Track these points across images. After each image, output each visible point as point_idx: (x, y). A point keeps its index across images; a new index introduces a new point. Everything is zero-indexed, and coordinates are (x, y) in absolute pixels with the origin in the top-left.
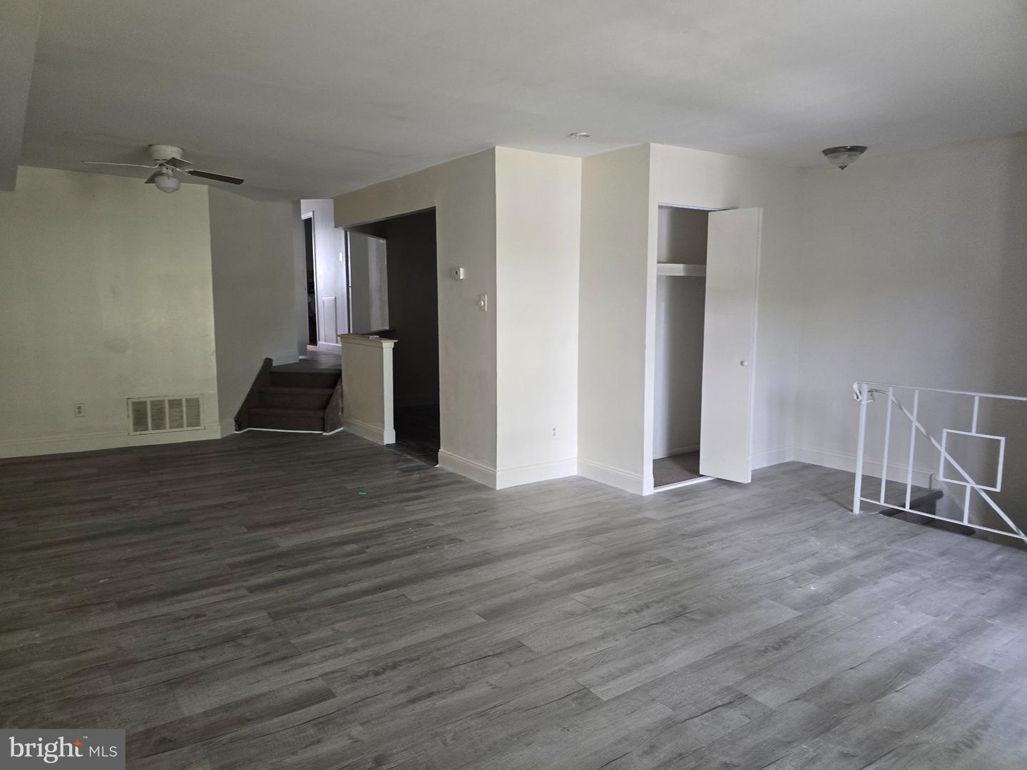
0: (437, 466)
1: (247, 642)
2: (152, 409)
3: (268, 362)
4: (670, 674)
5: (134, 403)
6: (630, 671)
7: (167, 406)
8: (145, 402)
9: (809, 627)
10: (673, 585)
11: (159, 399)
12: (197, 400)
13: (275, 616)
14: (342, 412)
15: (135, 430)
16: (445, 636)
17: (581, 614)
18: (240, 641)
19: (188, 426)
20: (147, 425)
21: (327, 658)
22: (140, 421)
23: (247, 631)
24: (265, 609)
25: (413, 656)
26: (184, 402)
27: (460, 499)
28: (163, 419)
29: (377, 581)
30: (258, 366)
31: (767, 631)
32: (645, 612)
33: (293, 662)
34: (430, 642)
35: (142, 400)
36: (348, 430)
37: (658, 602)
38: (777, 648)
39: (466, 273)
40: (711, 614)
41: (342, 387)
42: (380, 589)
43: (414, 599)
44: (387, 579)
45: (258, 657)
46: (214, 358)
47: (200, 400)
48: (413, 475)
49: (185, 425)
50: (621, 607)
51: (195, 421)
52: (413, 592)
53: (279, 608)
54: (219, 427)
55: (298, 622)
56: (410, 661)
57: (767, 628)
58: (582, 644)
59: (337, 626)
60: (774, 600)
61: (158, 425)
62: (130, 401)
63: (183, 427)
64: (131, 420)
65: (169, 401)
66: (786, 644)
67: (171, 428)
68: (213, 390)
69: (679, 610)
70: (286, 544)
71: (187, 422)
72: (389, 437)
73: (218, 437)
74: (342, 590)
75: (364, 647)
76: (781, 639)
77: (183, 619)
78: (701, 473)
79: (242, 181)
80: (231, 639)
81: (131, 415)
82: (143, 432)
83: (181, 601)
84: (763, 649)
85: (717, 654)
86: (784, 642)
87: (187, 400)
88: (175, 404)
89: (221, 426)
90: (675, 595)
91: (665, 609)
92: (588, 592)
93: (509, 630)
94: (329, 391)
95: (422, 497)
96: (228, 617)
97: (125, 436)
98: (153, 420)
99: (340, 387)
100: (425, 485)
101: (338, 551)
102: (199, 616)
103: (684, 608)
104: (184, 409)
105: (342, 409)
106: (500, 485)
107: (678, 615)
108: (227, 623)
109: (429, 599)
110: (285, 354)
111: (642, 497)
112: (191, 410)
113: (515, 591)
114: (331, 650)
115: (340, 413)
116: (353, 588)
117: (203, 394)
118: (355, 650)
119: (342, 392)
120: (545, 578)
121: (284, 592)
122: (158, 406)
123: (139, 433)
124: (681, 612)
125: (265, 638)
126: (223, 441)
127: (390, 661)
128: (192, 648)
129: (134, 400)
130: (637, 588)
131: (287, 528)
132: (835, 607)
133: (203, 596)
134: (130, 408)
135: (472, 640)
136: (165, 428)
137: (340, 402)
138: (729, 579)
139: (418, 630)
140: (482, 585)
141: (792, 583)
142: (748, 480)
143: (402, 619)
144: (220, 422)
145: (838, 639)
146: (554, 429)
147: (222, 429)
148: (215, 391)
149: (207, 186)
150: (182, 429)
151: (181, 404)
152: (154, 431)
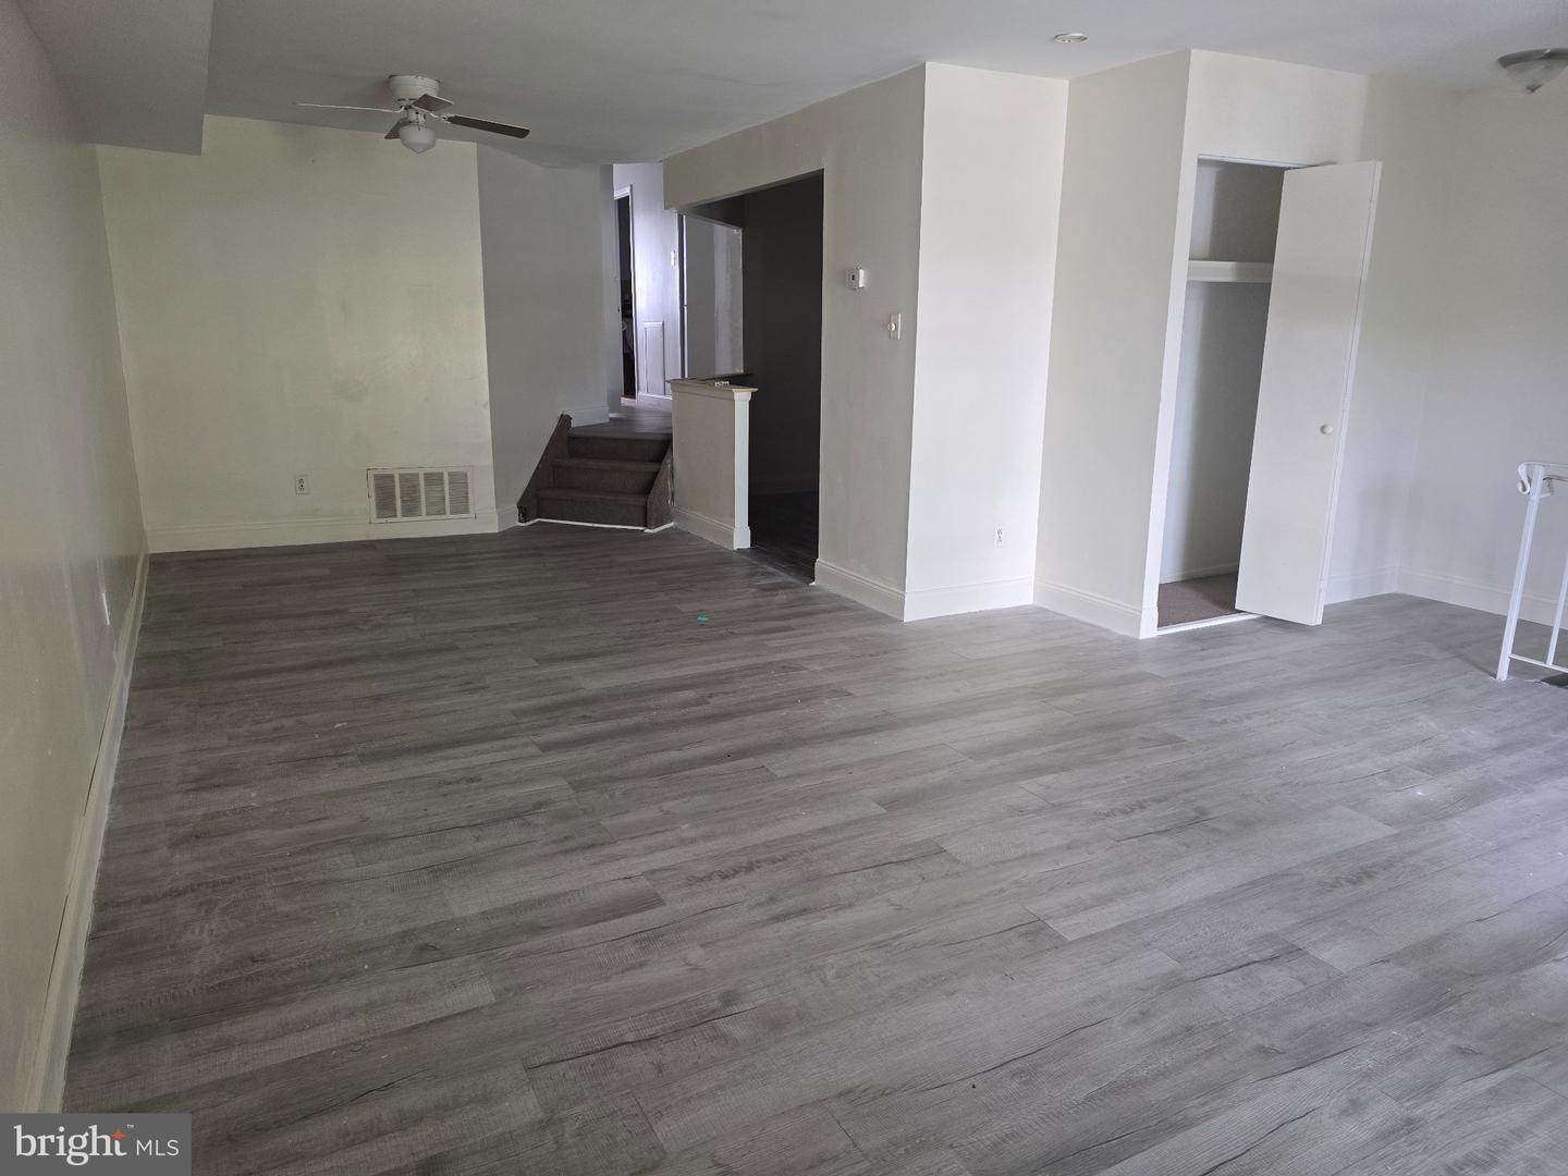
0: (813, 583)
1: (540, 820)
2: (401, 487)
3: (565, 420)
4: (1177, 908)
5: (377, 477)
6: (1111, 900)
7: (422, 482)
8: (392, 477)
9: (1411, 853)
10: (1185, 776)
11: (411, 471)
12: (465, 475)
13: (578, 786)
14: (673, 499)
15: (379, 517)
16: (824, 830)
17: (1033, 812)
18: (530, 818)
19: (451, 513)
20: (395, 510)
21: (651, 850)
22: (385, 505)
23: (540, 805)
24: (565, 776)
25: (777, 855)
26: (446, 477)
27: (846, 634)
28: (417, 500)
29: (725, 744)
30: (551, 426)
31: (1339, 855)
32: (1138, 815)
33: (606, 850)
34: (802, 836)
35: (388, 472)
36: (681, 526)
37: (1159, 801)
38: (1355, 881)
39: (869, 278)
40: (1245, 824)
41: (672, 460)
42: (729, 756)
43: (779, 773)
44: (739, 742)
45: (555, 842)
46: (487, 413)
47: (469, 475)
48: (775, 596)
49: (448, 509)
50: (1100, 805)
51: (461, 505)
52: (779, 764)
53: (583, 776)
54: (496, 516)
55: (611, 797)
56: (774, 861)
57: (1341, 850)
58: (1037, 856)
59: (667, 806)
60: (1353, 807)
61: (411, 509)
62: (371, 474)
63: (445, 514)
64: (371, 504)
65: (425, 474)
66: (1369, 876)
67: (428, 514)
68: (486, 460)
69: (1193, 814)
70: (592, 686)
71: (452, 507)
72: (742, 538)
73: (493, 528)
74: (674, 755)
75: (707, 837)
76: (1362, 869)
77: (450, 783)
78: (1237, 607)
79: (528, 131)
80: (517, 814)
81: (373, 494)
82: (390, 520)
83: (448, 758)
84: (1330, 881)
85: (1253, 884)
86: (1367, 873)
87: (450, 474)
88: (434, 479)
89: (499, 514)
90: (1187, 791)
91: (1171, 811)
92: (1047, 779)
93: (922, 828)
94: (653, 467)
95: (791, 628)
96: (513, 784)
97: (364, 524)
98: (402, 501)
99: (669, 461)
100: (794, 610)
101: (667, 699)
102: (471, 780)
103: (1202, 811)
104: (447, 488)
105: (673, 493)
106: (909, 616)
107: (1193, 822)
108: (510, 792)
109: (801, 775)
110: (590, 410)
111: (1135, 642)
112: (454, 489)
113: (931, 771)
114: (660, 838)
115: (669, 501)
116: (690, 753)
117: (473, 466)
118: (693, 841)
119: (672, 468)
120: (976, 754)
121: (590, 753)
122: (409, 481)
123: (384, 520)
124: (1196, 818)
125: (564, 817)
126: (502, 535)
127: (743, 860)
128: (463, 824)
129: (377, 472)
130: (1127, 777)
131: (594, 663)
132: (1455, 825)
133: (477, 753)
134: (371, 480)
135: (866, 838)
136: (420, 515)
137: (668, 483)
138: (1279, 772)
139: (785, 818)
140: (882, 760)
141: (1384, 783)
142: (1316, 619)
143: (761, 800)
144: (497, 507)
145: (1459, 875)
146: (1000, 532)
147: (500, 518)
148: (489, 461)
149: (475, 144)
150: (444, 517)
151: (442, 479)
152: (406, 519)
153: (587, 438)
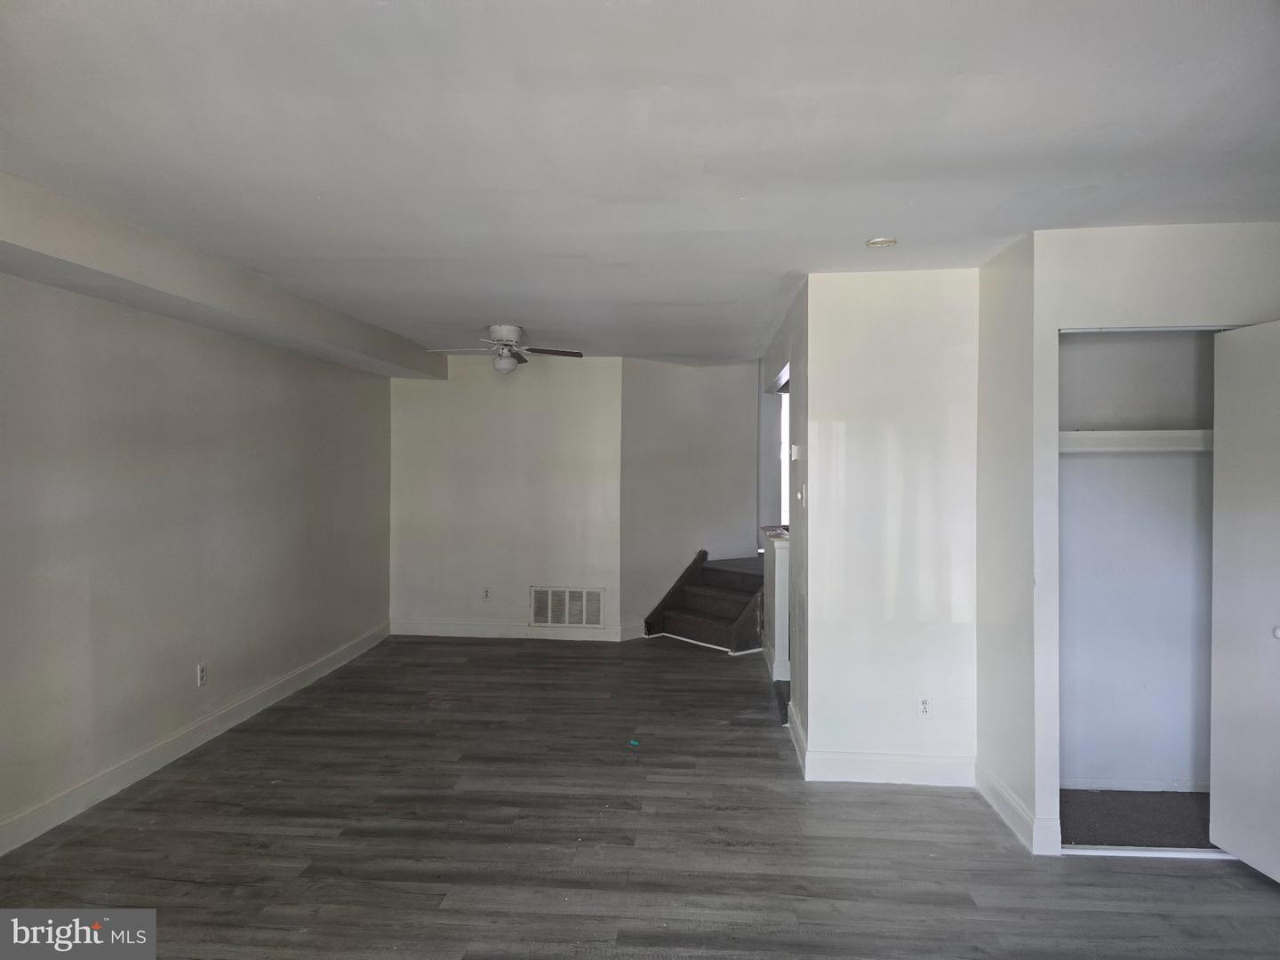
0: (787, 725)
2: (553, 600)
3: (703, 555)
5: (537, 592)
7: (567, 598)
8: (547, 592)
11: (561, 589)
12: (599, 595)
14: (762, 628)
15: (536, 621)
19: (587, 623)
20: (547, 617)
22: (540, 613)
26: (584, 593)
28: (563, 612)
30: (688, 559)
35: (544, 589)
36: (764, 652)
41: (763, 595)
46: (618, 549)
47: (602, 595)
49: (584, 620)
51: (594, 618)
54: (620, 628)
61: (558, 618)
62: (533, 589)
63: (581, 623)
64: (532, 611)
65: (571, 592)
67: (570, 623)
68: (615, 585)
71: (587, 619)
73: (617, 639)
79: (581, 354)
81: (533, 605)
82: (543, 625)
87: (587, 593)
88: (576, 596)
89: (623, 627)
94: (745, 598)
95: (693, 766)
97: (522, 626)
98: (553, 611)
99: (760, 594)
100: (734, 749)
104: (585, 604)
105: (763, 622)
112: (588, 605)
115: (758, 629)
117: (604, 589)
119: (762, 601)
122: (559, 596)
123: (539, 624)
126: (622, 643)
129: (537, 589)
134: (533, 595)
136: (564, 622)
137: (758, 613)
144: (621, 622)
147: (623, 630)
148: (617, 586)
149: (621, 358)
150: (580, 625)
151: (581, 597)
152: (553, 625)
153: (716, 570)
